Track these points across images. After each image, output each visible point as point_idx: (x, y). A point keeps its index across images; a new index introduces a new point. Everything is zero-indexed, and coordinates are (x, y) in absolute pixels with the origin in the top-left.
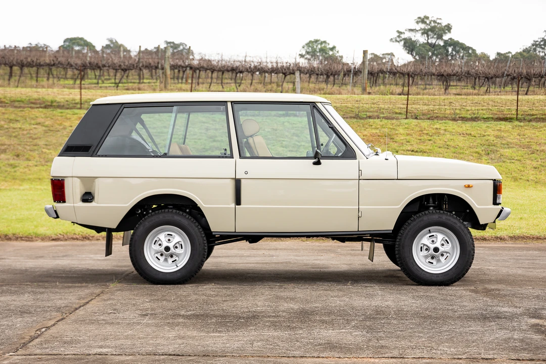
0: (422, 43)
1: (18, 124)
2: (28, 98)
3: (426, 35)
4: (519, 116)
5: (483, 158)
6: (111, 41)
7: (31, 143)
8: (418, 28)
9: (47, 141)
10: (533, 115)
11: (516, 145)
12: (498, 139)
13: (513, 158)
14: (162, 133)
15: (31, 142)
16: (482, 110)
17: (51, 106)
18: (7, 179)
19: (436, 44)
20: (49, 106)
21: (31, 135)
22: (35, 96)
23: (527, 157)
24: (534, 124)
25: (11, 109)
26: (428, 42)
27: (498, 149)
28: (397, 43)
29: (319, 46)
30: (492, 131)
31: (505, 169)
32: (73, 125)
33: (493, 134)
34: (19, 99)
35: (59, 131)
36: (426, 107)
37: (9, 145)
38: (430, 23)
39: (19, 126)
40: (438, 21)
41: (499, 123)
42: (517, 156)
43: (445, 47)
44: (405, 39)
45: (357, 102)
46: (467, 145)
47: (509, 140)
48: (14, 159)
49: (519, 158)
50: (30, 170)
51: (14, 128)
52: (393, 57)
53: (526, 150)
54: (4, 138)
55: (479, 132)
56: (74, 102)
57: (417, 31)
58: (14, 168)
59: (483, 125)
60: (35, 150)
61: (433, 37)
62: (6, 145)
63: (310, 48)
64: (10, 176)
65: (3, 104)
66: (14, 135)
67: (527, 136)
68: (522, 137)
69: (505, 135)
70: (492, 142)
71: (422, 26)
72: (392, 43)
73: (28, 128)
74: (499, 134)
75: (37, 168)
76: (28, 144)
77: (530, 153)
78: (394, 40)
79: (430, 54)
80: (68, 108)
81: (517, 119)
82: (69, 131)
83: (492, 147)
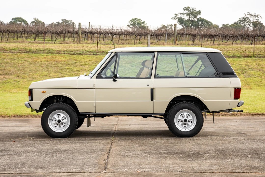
0: (187, 20)
1: (15, 61)
2: (18, 48)
3: (188, 16)
4: (255, 55)
5: (241, 75)
6: (35, 19)
7: (24, 70)
8: (185, 13)
9: (31, 69)
10: (261, 55)
11: (256, 69)
12: (247, 66)
13: (255, 75)
16: (236, 52)
18: (16, 88)
19: (194, 20)
20: (28, 52)
21: (23, 66)
22: (21, 47)
23: (262, 74)
24: (262, 59)
25: (11, 54)
26: (189, 19)
27: (248, 71)
28: (175, 20)
29: (137, 21)
30: (243, 62)
31: (252, 81)
32: (41, 61)
33: (244, 63)
34: (13, 49)
35: (36, 64)
37: (13, 71)
38: (191, 10)
39: (16, 62)
40: (194, 9)
41: (246, 58)
42: (257, 74)
43: (197, 21)
44: (178, 18)
47: (252, 67)
48: (16, 78)
49: (258, 75)
50: (25, 83)
51: (14, 63)
52: (172, 26)
53: (261, 71)
54: (10, 68)
55: (237, 63)
56: (40, 50)
57: (184, 14)
58: (17, 82)
59: (239, 60)
60: (26, 73)
61: (192, 17)
62: (11, 71)
63: (133, 22)
64: (16, 86)
65: (6, 51)
66: (14, 66)
67: (260, 65)
68: (258, 65)
69: (250, 64)
70: (244, 67)
71: (187, 11)
72: (172, 19)
73: (21, 63)
74: (247, 64)
75: (28, 82)
76: (22, 70)
77: (263, 73)
78: (173, 18)
79: (191, 25)
80: (38, 53)
81: (254, 56)
82: (41, 64)
83: (244, 70)
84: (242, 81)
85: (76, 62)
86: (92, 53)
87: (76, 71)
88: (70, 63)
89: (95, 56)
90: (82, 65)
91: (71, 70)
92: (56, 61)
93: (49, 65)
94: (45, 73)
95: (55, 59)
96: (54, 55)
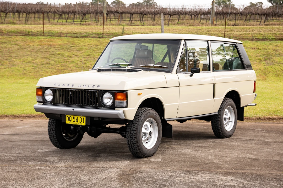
2: (17, 30)
5: (262, 62)
9: (17, 54)
12: (274, 51)
13: (280, 62)
14: (82, 49)
15: (8, 55)
16: (270, 34)
17: (28, 34)
22: (22, 29)
27: (273, 57)
31: (273, 69)
32: (34, 45)
33: (272, 48)
34: (13, 31)
35: (26, 48)
36: (238, 33)
39: (5, 46)
41: (278, 41)
45: (199, 31)
46: (255, 55)
47: (280, 52)
55: (264, 47)
56: (41, 32)
59: (267, 43)
65: (3, 34)
69: (279, 49)
70: (270, 53)
73: (10, 47)
74: (276, 48)
76: (6, 56)
82: (32, 48)
83: (269, 56)
84: (260, 69)
85: (72, 47)
86: (98, 36)
87: (67, 56)
88: (65, 47)
89: (98, 39)
90: (78, 50)
91: (62, 56)
92: (51, 45)
93: (40, 50)
94: (31, 59)
95: (51, 42)
96: (52, 38)
